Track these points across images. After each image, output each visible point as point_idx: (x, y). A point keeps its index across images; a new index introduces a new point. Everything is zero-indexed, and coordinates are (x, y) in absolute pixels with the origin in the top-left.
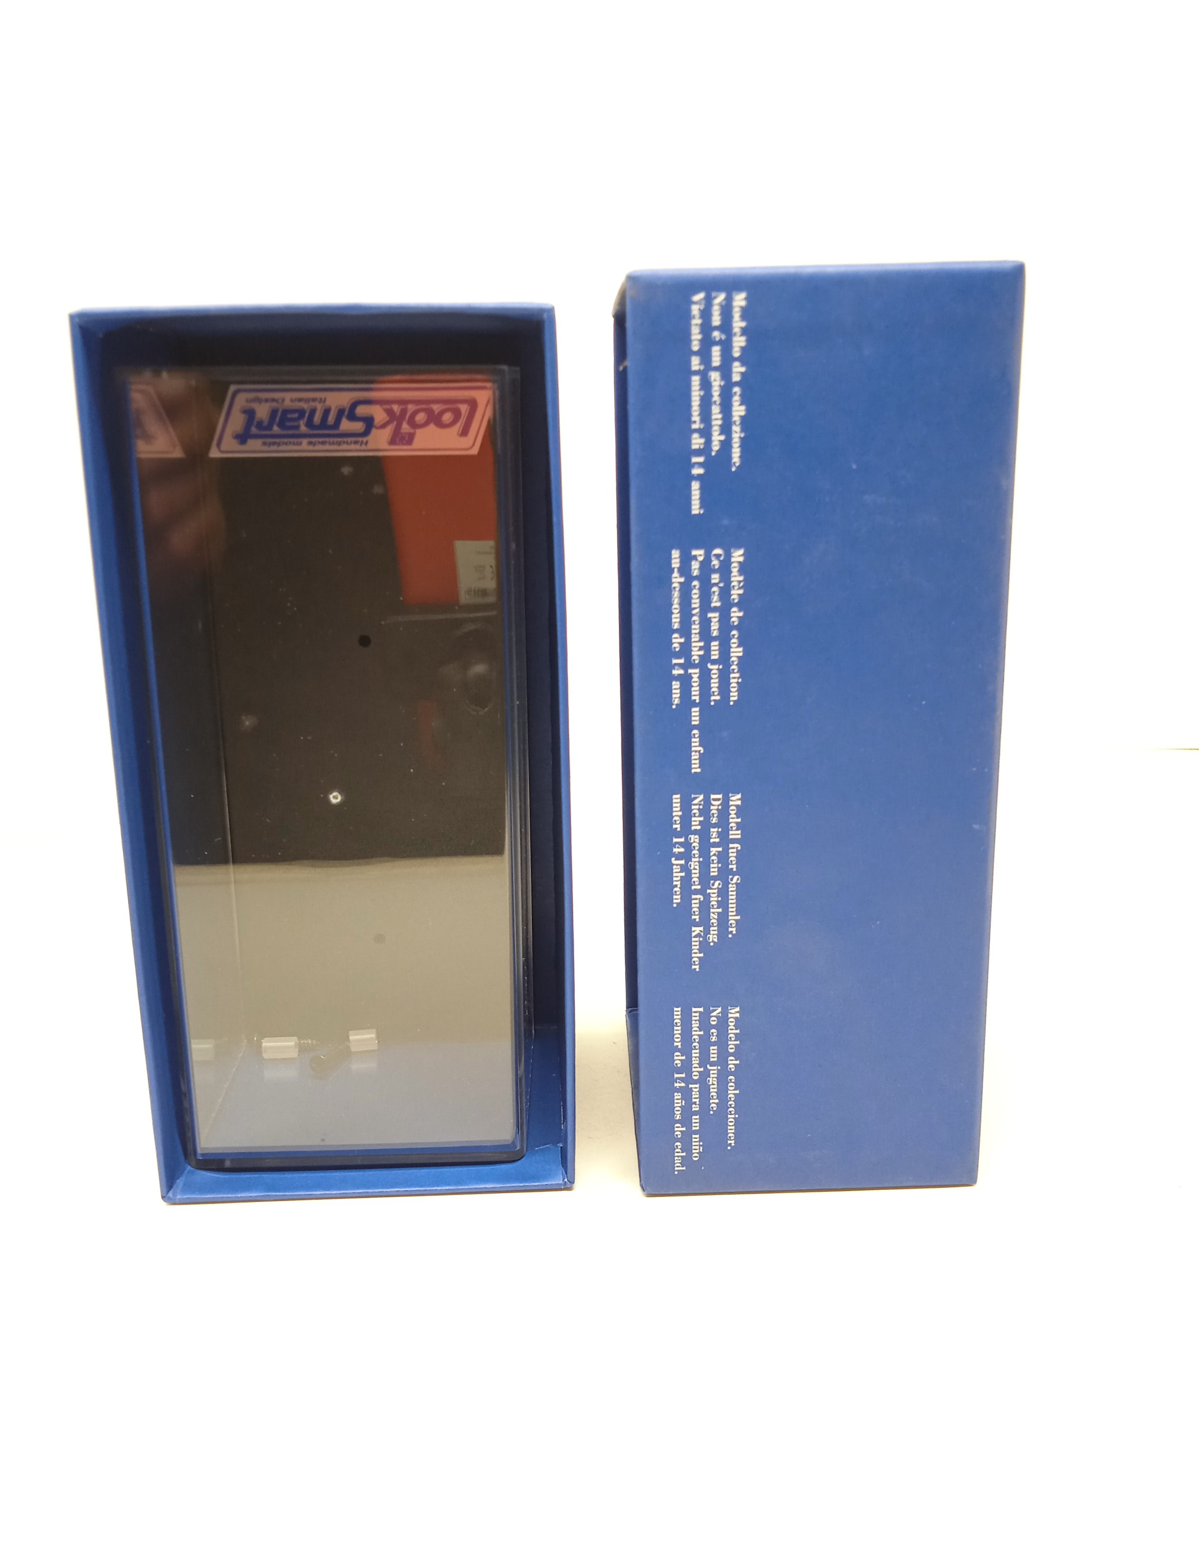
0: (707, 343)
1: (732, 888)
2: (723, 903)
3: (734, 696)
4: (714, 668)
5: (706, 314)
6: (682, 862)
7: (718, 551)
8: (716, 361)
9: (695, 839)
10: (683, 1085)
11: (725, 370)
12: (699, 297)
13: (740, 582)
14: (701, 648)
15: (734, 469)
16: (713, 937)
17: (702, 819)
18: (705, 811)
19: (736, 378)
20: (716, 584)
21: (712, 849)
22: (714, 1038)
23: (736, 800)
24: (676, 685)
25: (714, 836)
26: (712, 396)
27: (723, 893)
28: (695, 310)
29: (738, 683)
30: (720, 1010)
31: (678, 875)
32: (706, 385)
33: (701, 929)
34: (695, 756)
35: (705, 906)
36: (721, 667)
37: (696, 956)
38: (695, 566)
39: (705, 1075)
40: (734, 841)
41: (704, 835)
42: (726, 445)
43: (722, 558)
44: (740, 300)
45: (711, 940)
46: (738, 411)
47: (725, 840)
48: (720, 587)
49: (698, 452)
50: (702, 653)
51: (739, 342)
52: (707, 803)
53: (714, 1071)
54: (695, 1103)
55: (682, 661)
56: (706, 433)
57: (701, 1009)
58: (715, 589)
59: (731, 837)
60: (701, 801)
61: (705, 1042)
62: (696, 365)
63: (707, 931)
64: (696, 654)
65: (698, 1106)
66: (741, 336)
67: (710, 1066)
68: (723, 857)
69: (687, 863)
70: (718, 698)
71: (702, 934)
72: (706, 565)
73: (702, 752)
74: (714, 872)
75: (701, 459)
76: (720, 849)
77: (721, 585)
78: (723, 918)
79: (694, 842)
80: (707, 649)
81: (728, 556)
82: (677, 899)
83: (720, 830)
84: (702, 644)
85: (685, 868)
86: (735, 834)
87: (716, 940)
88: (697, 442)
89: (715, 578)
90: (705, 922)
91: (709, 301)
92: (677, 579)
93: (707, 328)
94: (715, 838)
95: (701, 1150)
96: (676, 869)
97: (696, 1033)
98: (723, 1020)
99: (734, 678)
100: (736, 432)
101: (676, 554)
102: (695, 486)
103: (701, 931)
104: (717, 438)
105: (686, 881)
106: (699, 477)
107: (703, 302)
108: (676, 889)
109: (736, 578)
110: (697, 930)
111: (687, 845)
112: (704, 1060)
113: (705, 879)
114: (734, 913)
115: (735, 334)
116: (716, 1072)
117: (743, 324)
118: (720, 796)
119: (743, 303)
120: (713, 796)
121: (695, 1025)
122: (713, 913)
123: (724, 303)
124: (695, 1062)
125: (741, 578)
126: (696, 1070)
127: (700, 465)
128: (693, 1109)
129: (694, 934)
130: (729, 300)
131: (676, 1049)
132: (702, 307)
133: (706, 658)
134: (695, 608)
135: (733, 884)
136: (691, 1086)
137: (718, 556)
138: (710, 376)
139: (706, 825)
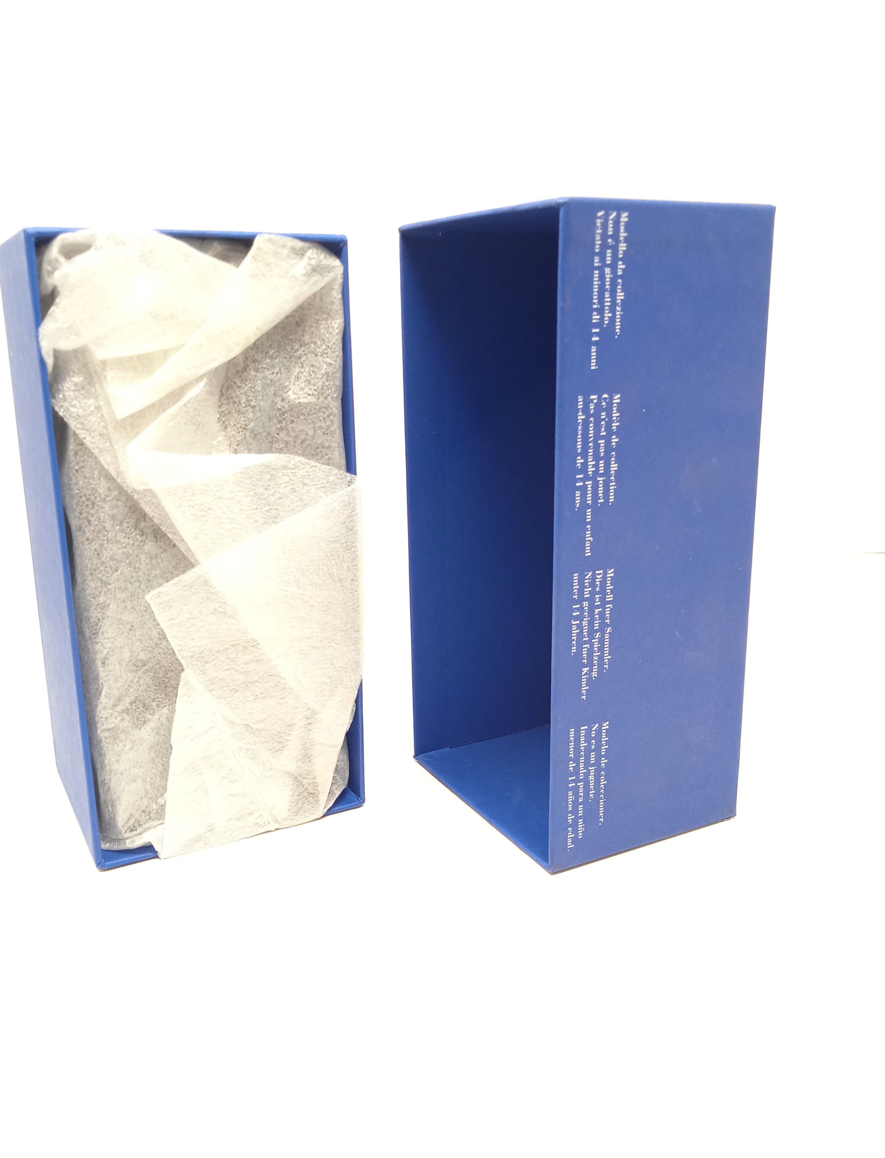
0: (604, 246)
1: (607, 636)
2: (601, 649)
3: (612, 499)
4: (600, 479)
5: (605, 226)
6: (578, 622)
7: (605, 396)
8: (609, 261)
9: (585, 604)
10: (574, 784)
11: (614, 267)
12: (601, 214)
13: (617, 417)
14: (593, 466)
15: (616, 337)
16: (594, 674)
17: (590, 589)
18: (592, 584)
19: (620, 273)
20: (604, 419)
21: (596, 610)
22: (593, 746)
23: (611, 573)
24: (578, 494)
25: (597, 600)
26: (605, 285)
27: (601, 641)
28: (599, 222)
29: (614, 489)
30: (597, 725)
31: (575, 631)
32: (602, 277)
33: (588, 669)
34: (588, 544)
35: (591, 652)
36: (604, 478)
37: (585, 688)
38: (592, 406)
39: (587, 774)
40: (609, 602)
41: (591, 600)
42: (612, 319)
43: (608, 401)
44: (624, 217)
45: (593, 676)
46: (620, 296)
47: (604, 603)
48: (606, 421)
49: (596, 326)
50: (593, 469)
51: (623, 247)
52: (594, 577)
53: (592, 769)
54: (581, 796)
55: (582, 476)
56: (601, 311)
57: (586, 727)
58: (603, 423)
59: (607, 600)
60: (590, 576)
61: (588, 750)
62: (597, 263)
63: (591, 671)
64: (591, 469)
65: (582, 798)
66: (623, 243)
67: (591, 767)
68: (602, 615)
69: (581, 622)
70: (602, 501)
71: (588, 672)
72: (598, 405)
73: (592, 541)
74: (597, 627)
75: (597, 330)
76: (600, 610)
77: (607, 420)
78: (601, 658)
79: (586, 606)
80: (596, 466)
81: (611, 398)
82: (574, 649)
83: (601, 596)
84: (594, 463)
85: (580, 627)
86: (610, 598)
87: (596, 675)
88: (596, 317)
89: (603, 415)
90: (590, 665)
91: (606, 217)
92: (581, 417)
93: (604, 236)
94: (598, 602)
95: (584, 830)
96: (574, 628)
97: (583, 745)
98: (599, 731)
99: (612, 486)
100: (618, 311)
101: (580, 399)
102: (594, 349)
103: (587, 670)
104: (608, 315)
105: (580, 635)
106: (596, 343)
107: (603, 217)
108: (574, 642)
109: (615, 415)
110: (585, 670)
111: (581, 609)
112: (587, 764)
113: (592, 632)
114: (607, 655)
115: (620, 242)
116: (593, 771)
117: (625, 235)
118: (601, 572)
119: (626, 220)
120: (597, 572)
121: (582, 739)
122: (595, 656)
123: (615, 218)
124: (582, 766)
125: (618, 415)
126: (582, 771)
127: (597, 334)
128: (580, 801)
129: (583, 673)
130: (618, 217)
131: (571, 759)
132: (602, 221)
133: (596, 473)
134: (591, 437)
135: (607, 633)
136: (578, 784)
137: (605, 399)
138: (605, 271)
139: (593, 593)
